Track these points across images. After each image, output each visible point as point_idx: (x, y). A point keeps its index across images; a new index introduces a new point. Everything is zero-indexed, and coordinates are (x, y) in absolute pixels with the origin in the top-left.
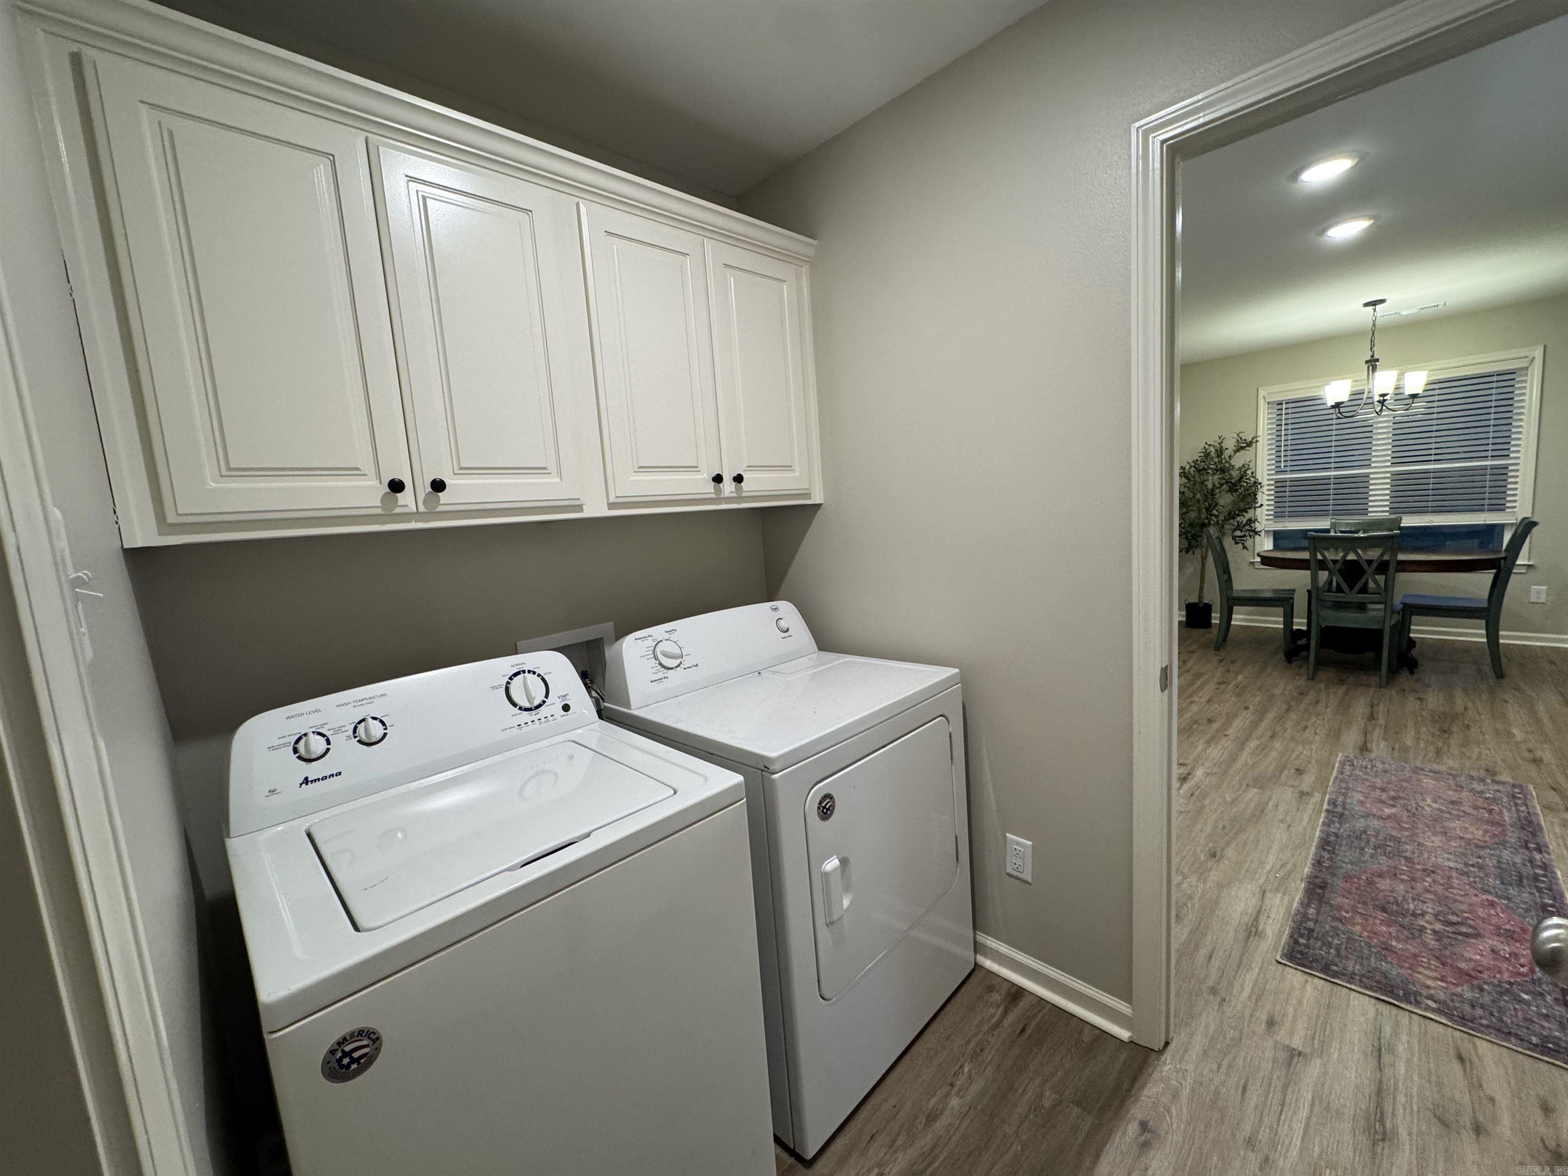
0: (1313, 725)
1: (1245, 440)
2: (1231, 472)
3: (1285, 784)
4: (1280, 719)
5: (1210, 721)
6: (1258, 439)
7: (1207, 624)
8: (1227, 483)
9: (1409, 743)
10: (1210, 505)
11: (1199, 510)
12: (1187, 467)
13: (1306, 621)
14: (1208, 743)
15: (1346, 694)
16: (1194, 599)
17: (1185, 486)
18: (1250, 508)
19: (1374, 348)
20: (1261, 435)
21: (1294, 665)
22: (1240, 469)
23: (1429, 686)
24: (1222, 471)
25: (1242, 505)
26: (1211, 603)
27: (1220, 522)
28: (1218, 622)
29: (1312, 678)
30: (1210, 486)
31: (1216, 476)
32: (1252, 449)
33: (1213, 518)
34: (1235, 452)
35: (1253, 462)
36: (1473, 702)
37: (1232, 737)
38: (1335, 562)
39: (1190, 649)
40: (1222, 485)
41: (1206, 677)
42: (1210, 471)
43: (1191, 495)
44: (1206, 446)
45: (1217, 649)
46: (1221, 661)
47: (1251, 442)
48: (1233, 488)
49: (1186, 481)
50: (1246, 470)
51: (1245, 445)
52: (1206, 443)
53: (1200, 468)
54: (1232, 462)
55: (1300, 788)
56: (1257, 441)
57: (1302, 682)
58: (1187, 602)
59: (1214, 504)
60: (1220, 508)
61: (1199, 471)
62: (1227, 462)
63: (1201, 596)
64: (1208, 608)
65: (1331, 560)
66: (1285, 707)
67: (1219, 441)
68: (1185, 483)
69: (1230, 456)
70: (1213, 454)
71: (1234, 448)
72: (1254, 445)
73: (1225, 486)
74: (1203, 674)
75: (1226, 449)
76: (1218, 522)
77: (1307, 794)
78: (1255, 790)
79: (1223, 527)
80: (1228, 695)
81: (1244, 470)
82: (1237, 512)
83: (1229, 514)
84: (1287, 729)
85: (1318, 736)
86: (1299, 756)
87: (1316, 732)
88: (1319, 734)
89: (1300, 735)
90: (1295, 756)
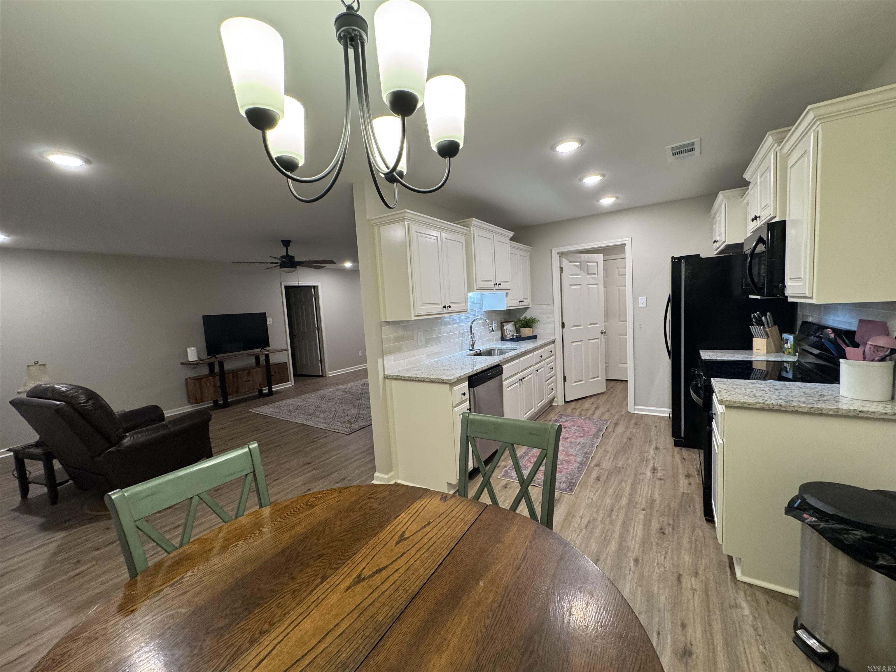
0: (581, 530)
3: (606, 470)
4: (606, 540)
14: (653, 501)
55: (599, 468)
77: (596, 466)
78: (619, 466)
84: (601, 521)
85: (581, 514)
86: (597, 491)
87: (581, 520)
88: (580, 517)
89: (592, 515)
90: (599, 491)
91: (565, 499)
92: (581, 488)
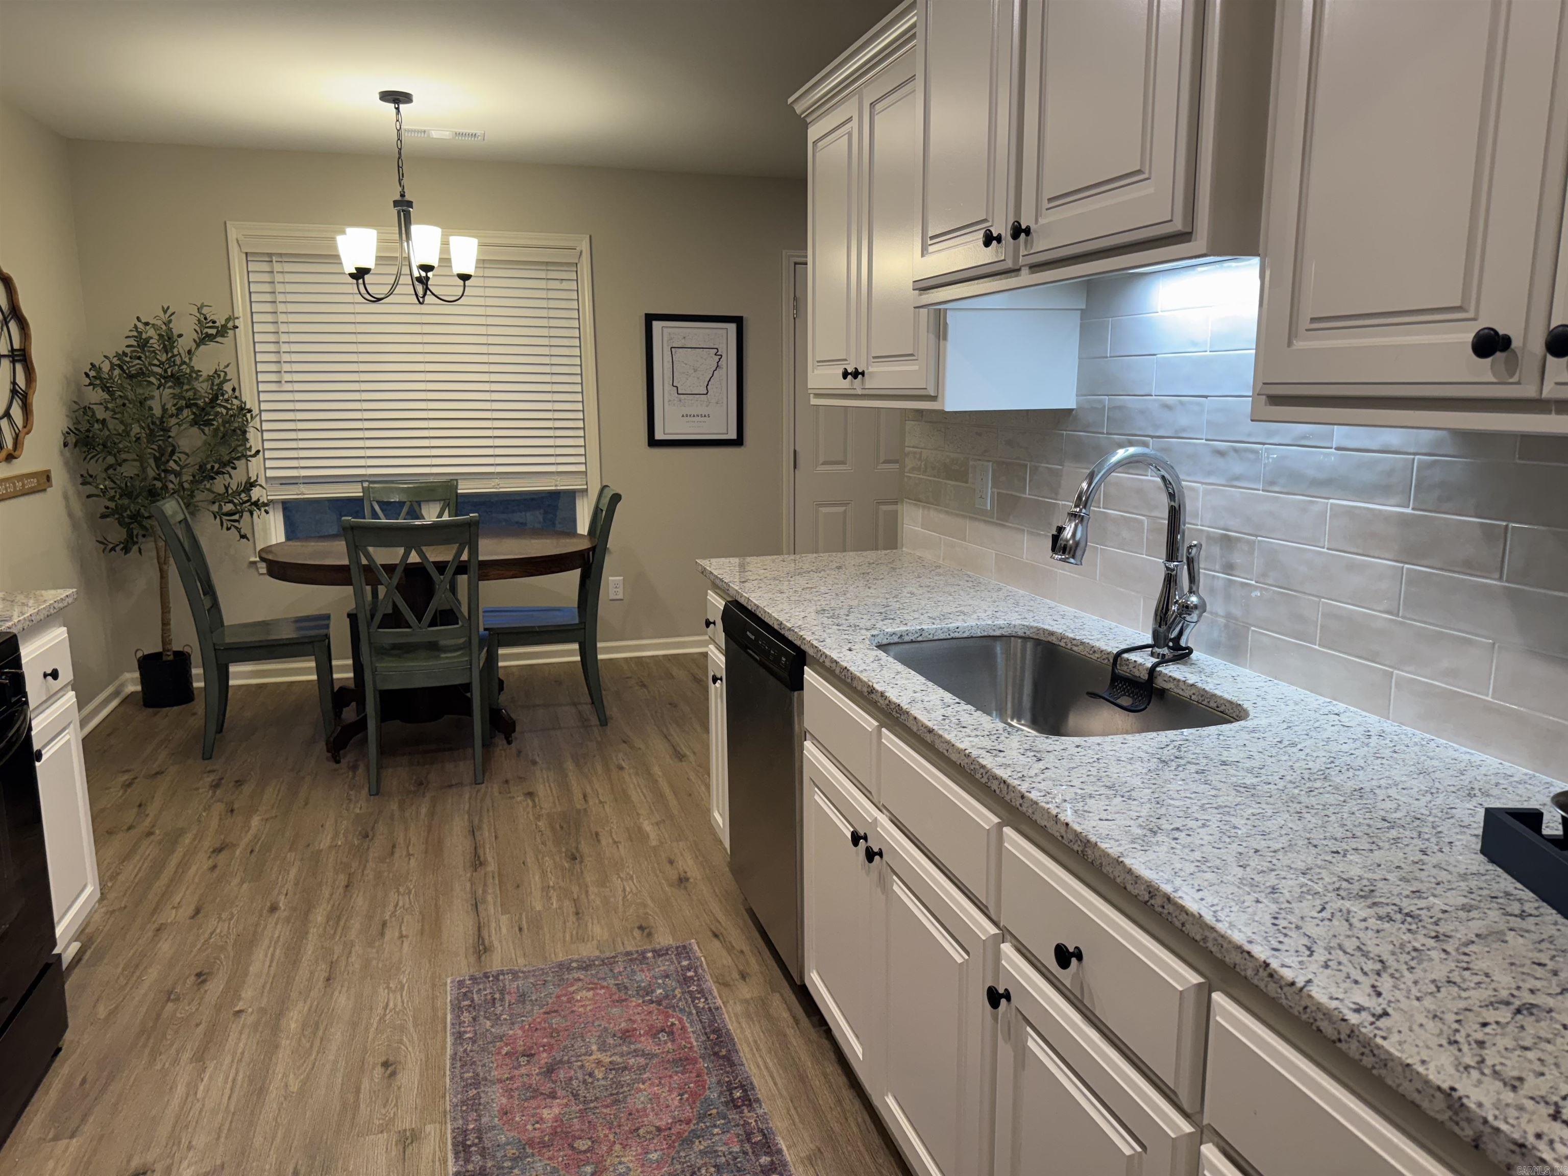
0: (393, 914)
1: (214, 322)
2: (196, 385)
4: (337, 917)
5: (202, 977)
6: (237, 323)
7: (184, 694)
8: (187, 406)
9: (539, 907)
10: (161, 450)
11: (141, 459)
12: (106, 367)
13: (350, 662)
14: (200, 1057)
15: (432, 814)
16: (154, 647)
17: (107, 408)
18: (238, 459)
19: (404, 182)
20: (241, 315)
21: (344, 762)
22: (210, 378)
23: (534, 763)
24: (177, 380)
25: (224, 451)
26: (187, 649)
27: (186, 485)
28: (202, 684)
29: (376, 791)
30: (157, 412)
31: (168, 391)
32: (227, 341)
33: (172, 477)
34: (198, 346)
35: (233, 367)
36: (590, 782)
37: (249, 1019)
38: (390, 569)
39: (155, 767)
40: (180, 410)
41: (187, 839)
42: (152, 379)
43: (121, 428)
44: (140, 325)
45: (207, 755)
46: (215, 786)
47: (224, 327)
48: (201, 420)
49: (107, 397)
50: (222, 383)
51: (213, 331)
52: (138, 318)
53: (133, 371)
54: (197, 364)
55: (399, 1126)
56: (236, 327)
57: (361, 805)
58: (140, 654)
59: (170, 449)
60: (183, 457)
61: (131, 377)
62: (184, 363)
63: (165, 641)
64: (182, 660)
65: (383, 566)
66: (342, 879)
67: (165, 318)
68: (106, 402)
69: (189, 352)
70: (154, 342)
71: (195, 336)
72: (231, 333)
73: (186, 412)
74: (181, 832)
75: (180, 336)
76: (181, 484)
77: (414, 1136)
79: (192, 496)
80: (235, 881)
81: (218, 380)
82: (217, 466)
83: (202, 468)
84: (353, 945)
85: (406, 944)
86: (382, 1018)
87: (401, 932)
88: (407, 937)
89: (377, 952)
90: (375, 1021)
91: (464, 963)
92: (434, 1009)
